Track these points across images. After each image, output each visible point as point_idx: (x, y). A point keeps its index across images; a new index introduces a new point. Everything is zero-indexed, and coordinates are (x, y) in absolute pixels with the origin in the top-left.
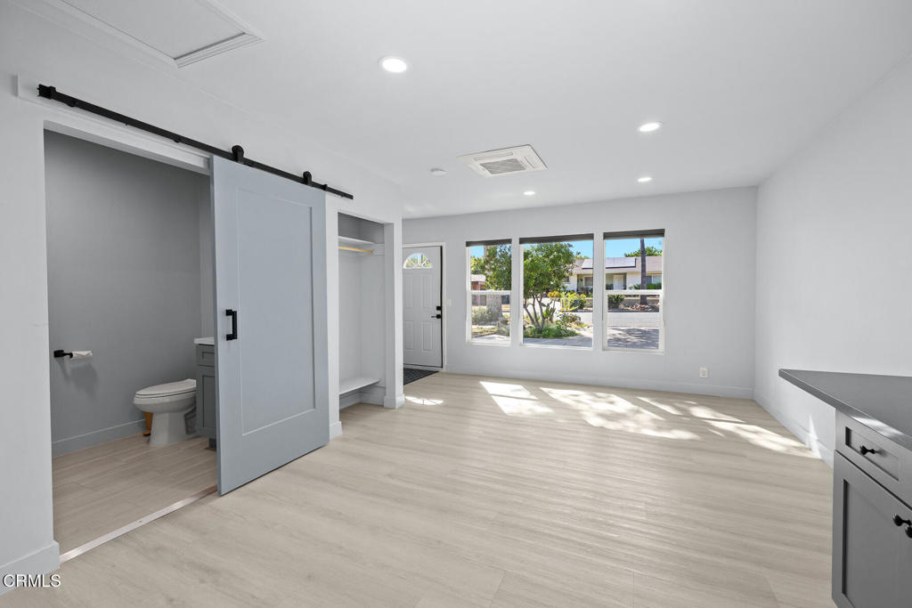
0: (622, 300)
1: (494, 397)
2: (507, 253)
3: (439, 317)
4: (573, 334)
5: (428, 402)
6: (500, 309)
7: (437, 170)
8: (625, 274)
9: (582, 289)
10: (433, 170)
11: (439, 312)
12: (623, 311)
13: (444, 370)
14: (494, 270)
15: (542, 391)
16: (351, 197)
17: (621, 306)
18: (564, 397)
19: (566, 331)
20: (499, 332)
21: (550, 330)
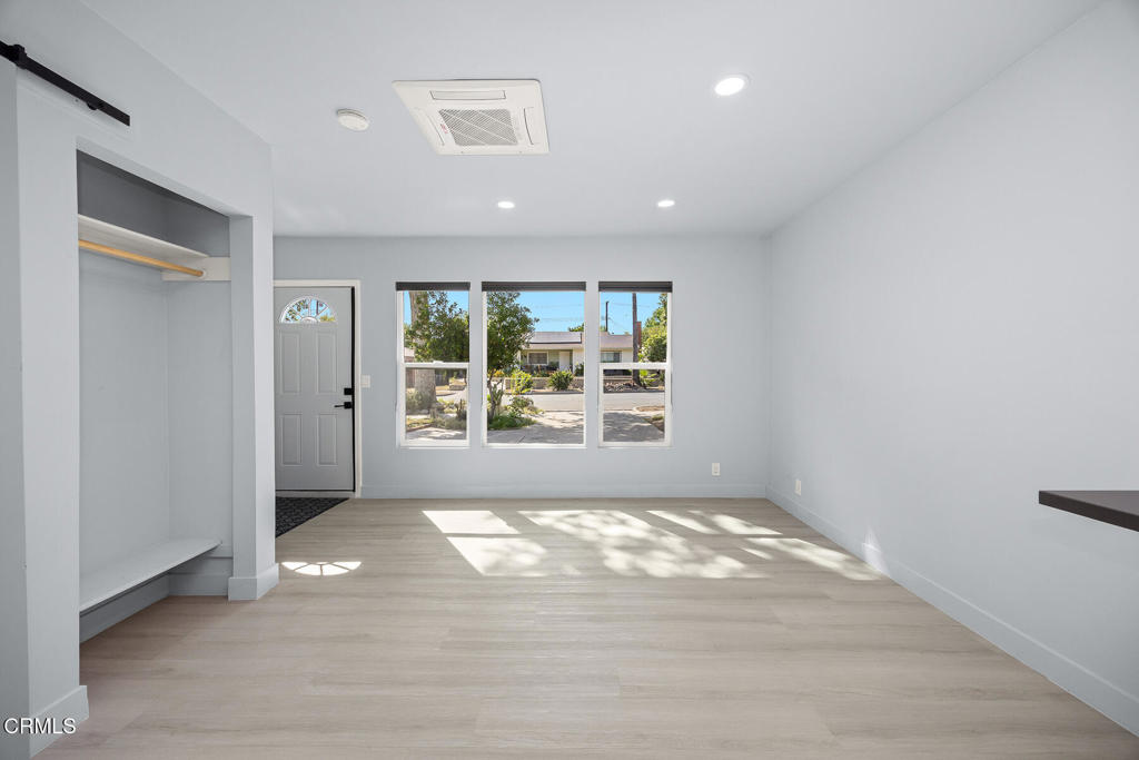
0: (571, 380)
1: (449, 539)
2: (445, 315)
3: (350, 406)
4: (529, 422)
5: (331, 570)
6: (433, 393)
7: (349, 112)
8: (571, 351)
9: (526, 367)
10: (340, 111)
11: (348, 398)
12: (573, 392)
13: (358, 494)
14: (428, 337)
15: (521, 516)
16: (125, 119)
17: (570, 387)
18: (560, 520)
19: (521, 419)
20: (434, 424)
21: (503, 418)
